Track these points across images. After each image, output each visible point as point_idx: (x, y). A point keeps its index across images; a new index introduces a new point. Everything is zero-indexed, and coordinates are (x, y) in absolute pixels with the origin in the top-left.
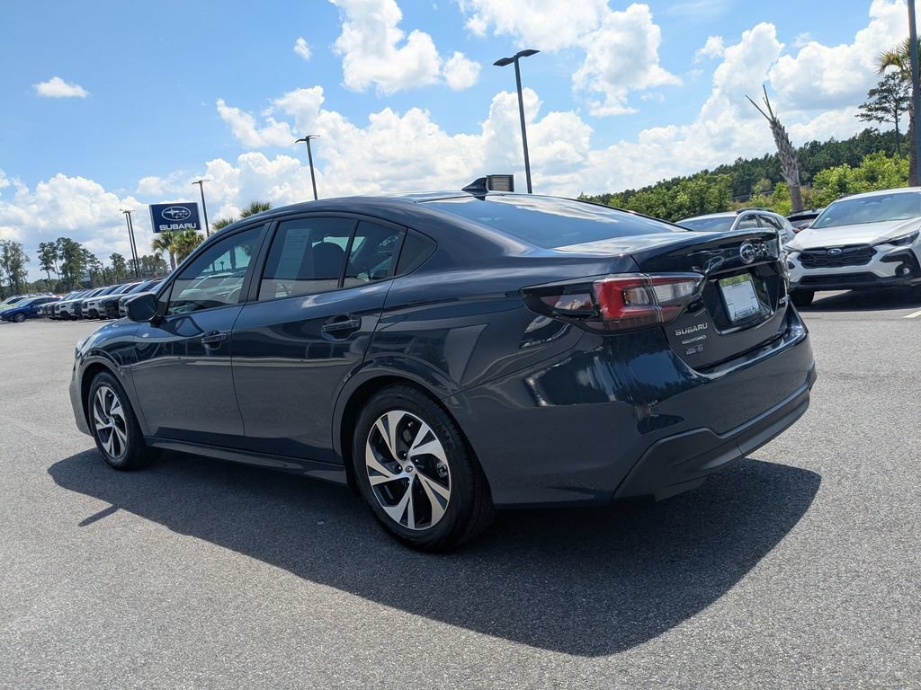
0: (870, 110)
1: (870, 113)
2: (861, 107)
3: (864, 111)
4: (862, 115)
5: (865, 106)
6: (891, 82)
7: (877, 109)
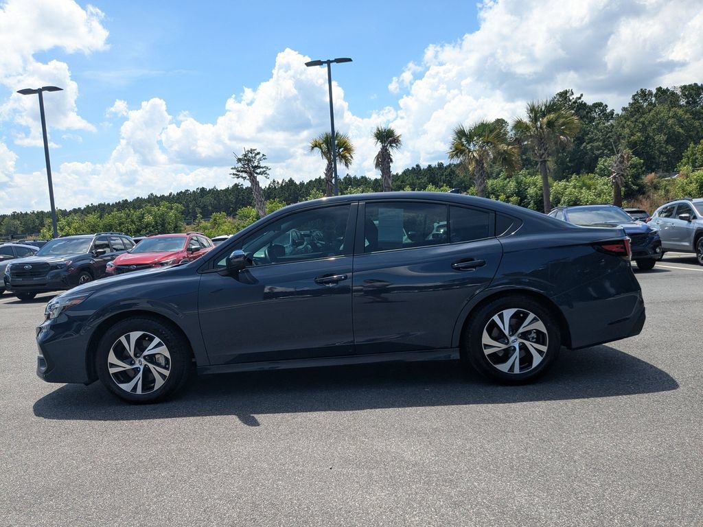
0: (238, 171)
1: (238, 173)
2: (232, 169)
3: (234, 171)
4: (234, 174)
5: (235, 168)
6: (250, 155)
7: (242, 172)
